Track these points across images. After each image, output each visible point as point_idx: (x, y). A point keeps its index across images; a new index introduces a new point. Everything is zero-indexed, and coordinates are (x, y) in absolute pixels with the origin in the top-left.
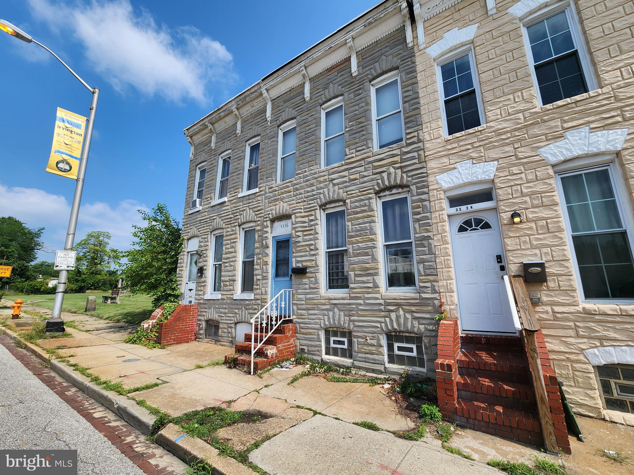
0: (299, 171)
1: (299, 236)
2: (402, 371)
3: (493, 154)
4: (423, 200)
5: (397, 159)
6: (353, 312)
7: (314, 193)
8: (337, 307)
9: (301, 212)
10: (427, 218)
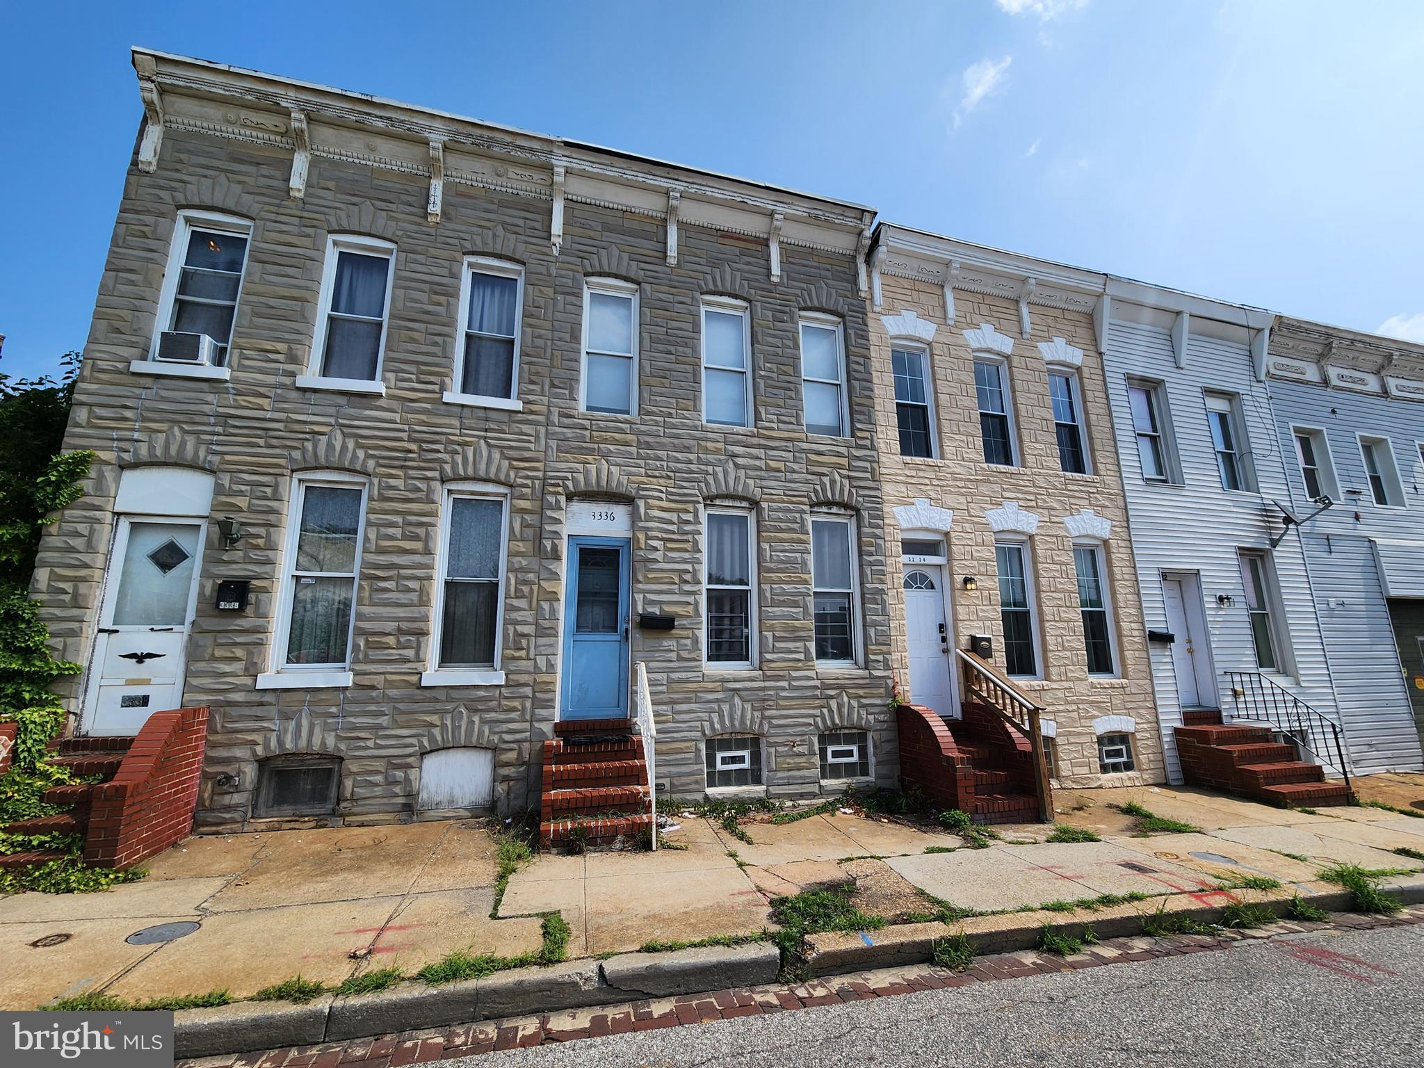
0: (654, 409)
1: (656, 549)
2: (844, 787)
3: (950, 500)
4: (876, 537)
5: (844, 461)
6: (769, 703)
7: (693, 467)
8: (739, 695)
9: (661, 499)
10: (881, 563)
